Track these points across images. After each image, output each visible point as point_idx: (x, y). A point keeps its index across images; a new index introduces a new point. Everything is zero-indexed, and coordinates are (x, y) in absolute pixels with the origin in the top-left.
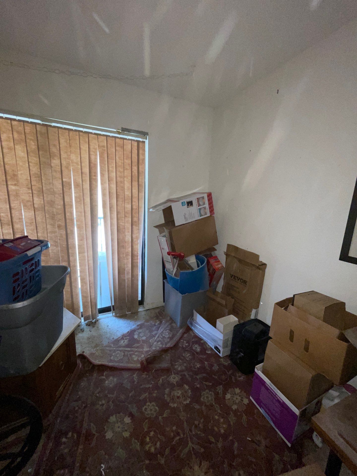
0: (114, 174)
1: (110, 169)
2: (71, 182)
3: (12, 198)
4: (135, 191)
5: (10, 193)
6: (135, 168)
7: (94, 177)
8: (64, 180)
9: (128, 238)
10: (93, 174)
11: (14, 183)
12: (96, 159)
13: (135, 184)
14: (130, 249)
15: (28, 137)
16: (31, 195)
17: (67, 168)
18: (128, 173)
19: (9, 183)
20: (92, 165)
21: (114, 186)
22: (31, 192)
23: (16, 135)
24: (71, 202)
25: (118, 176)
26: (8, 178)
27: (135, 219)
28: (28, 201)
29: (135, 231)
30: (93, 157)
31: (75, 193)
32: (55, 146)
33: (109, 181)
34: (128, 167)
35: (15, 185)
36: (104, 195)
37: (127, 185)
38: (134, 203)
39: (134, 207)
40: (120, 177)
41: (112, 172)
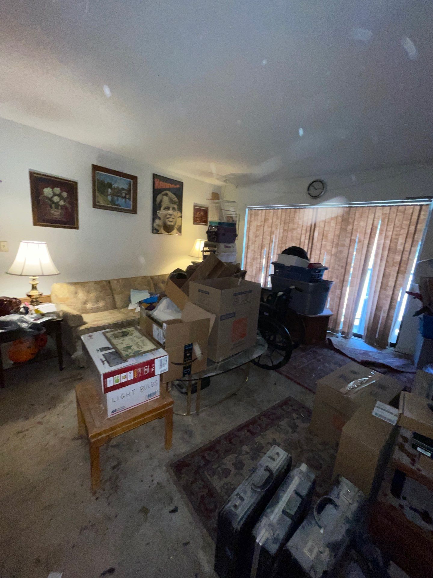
0: (390, 233)
1: (388, 229)
2: (356, 239)
3: (322, 248)
4: (408, 246)
6: (412, 228)
7: (374, 236)
8: (352, 238)
9: (391, 283)
10: (373, 234)
12: (378, 223)
13: (410, 240)
14: (391, 293)
15: (339, 215)
17: (356, 230)
18: (404, 232)
20: (374, 227)
21: (388, 242)
22: (332, 245)
23: (333, 215)
25: (393, 234)
26: (324, 237)
27: (402, 268)
28: (330, 250)
29: (400, 279)
30: (375, 222)
31: (357, 246)
33: (385, 238)
34: (406, 227)
36: (378, 248)
37: (401, 240)
38: (404, 256)
39: (404, 259)
40: (396, 235)
41: (390, 231)
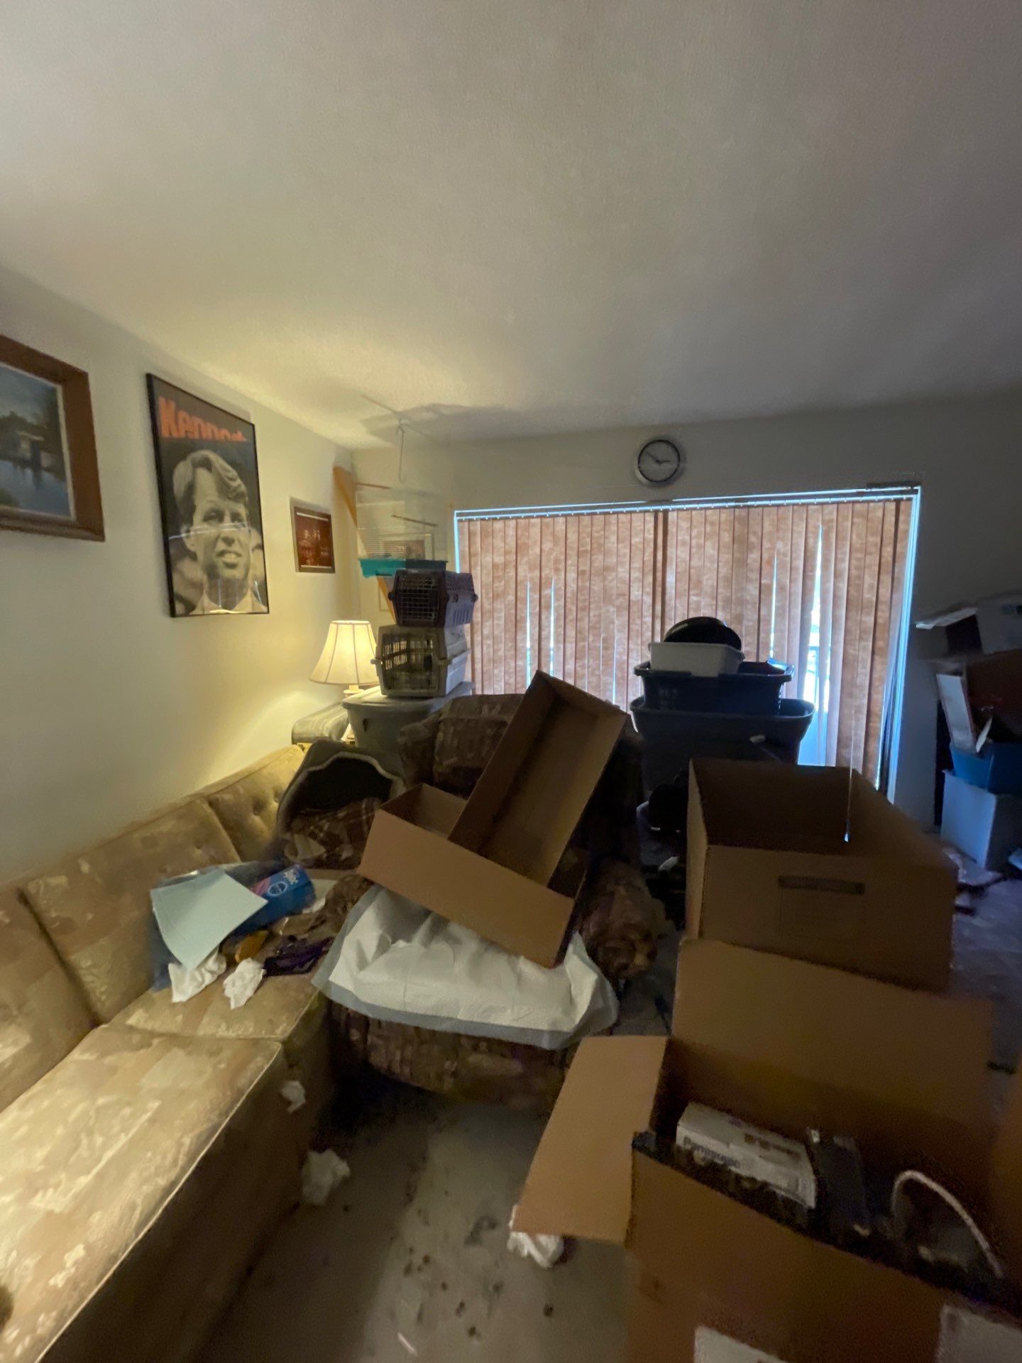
0: (846, 564)
1: (840, 557)
2: (772, 584)
4: (885, 592)
5: (691, 606)
6: (888, 550)
7: (810, 574)
8: (763, 582)
9: (863, 681)
10: (809, 568)
11: (696, 592)
12: (816, 543)
13: (886, 579)
14: (865, 701)
15: (723, 527)
16: (715, 608)
17: (770, 562)
18: (873, 560)
19: (691, 593)
20: (809, 554)
21: (843, 587)
22: (715, 603)
23: (708, 528)
24: (770, 615)
25: (852, 567)
26: (691, 586)
27: (880, 643)
29: (878, 667)
30: (811, 541)
31: (776, 601)
32: (755, 533)
33: (835, 576)
34: (875, 550)
35: (697, 595)
36: (824, 601)
37: (869, 580)
38: (879, 614)
39: (880, 621)
40: (857, 568)
41: (843, 561)
